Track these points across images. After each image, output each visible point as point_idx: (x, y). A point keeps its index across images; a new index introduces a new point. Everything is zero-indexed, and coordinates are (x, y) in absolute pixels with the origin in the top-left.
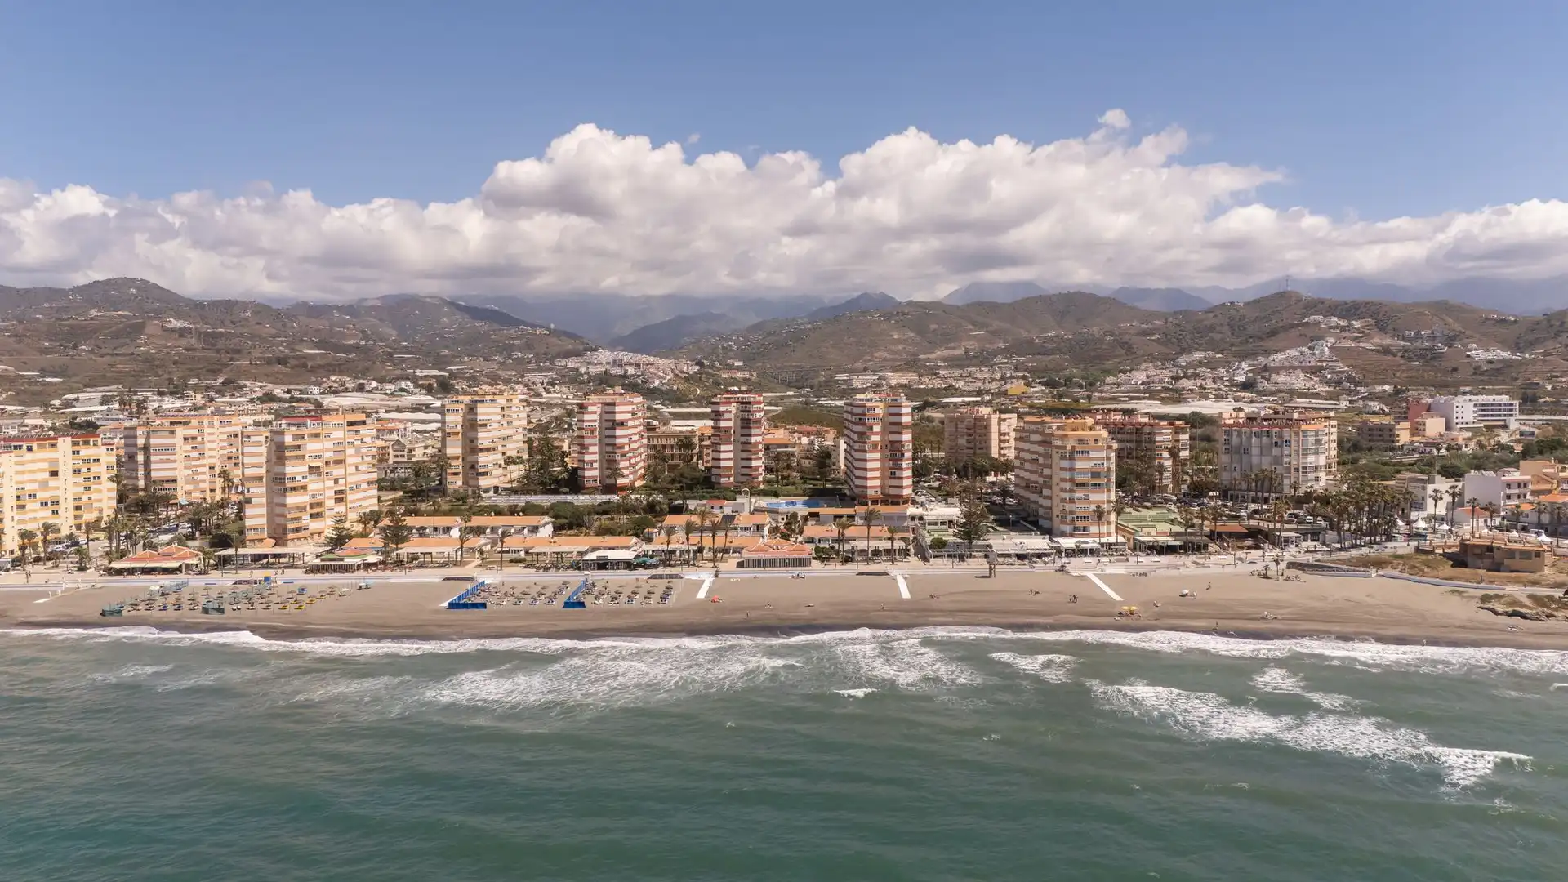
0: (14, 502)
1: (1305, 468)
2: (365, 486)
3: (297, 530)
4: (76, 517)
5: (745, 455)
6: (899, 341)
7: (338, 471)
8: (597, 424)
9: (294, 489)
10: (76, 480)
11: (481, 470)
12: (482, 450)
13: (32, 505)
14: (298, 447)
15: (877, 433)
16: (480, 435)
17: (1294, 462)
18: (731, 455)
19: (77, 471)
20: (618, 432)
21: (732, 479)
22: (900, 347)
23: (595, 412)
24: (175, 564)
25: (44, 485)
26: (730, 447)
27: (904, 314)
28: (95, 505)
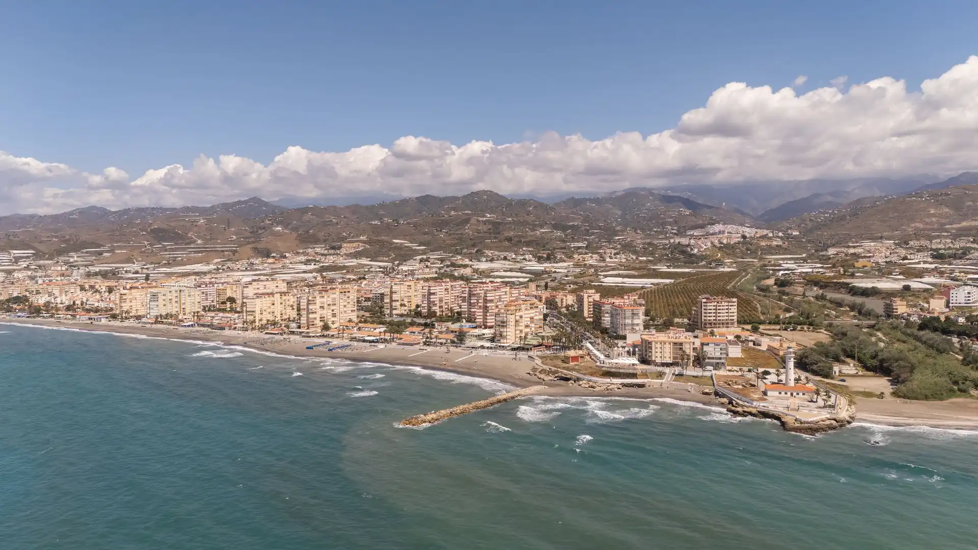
0: (259, 312)
2: (350, 312)
3: (313, 325)
4: (281, 317)
5: (470, 307)
6: (934, 215)
7: (333, 308)
8: (427, 293)
9: (313, 313)
10: (281, 306)
11: (394, 308)
12: (395, 301)
13: (264, 313)
15: (481, 303)
16: (393, 296)
18: (466, 307)
19: (281, 303)
20: (431, 297)
21: (466, 315)
22: (934, 219)
23: (426, 289)
24: (277, 332)
25: (269, 307)
26: (466, 304)
28: (288, 313)
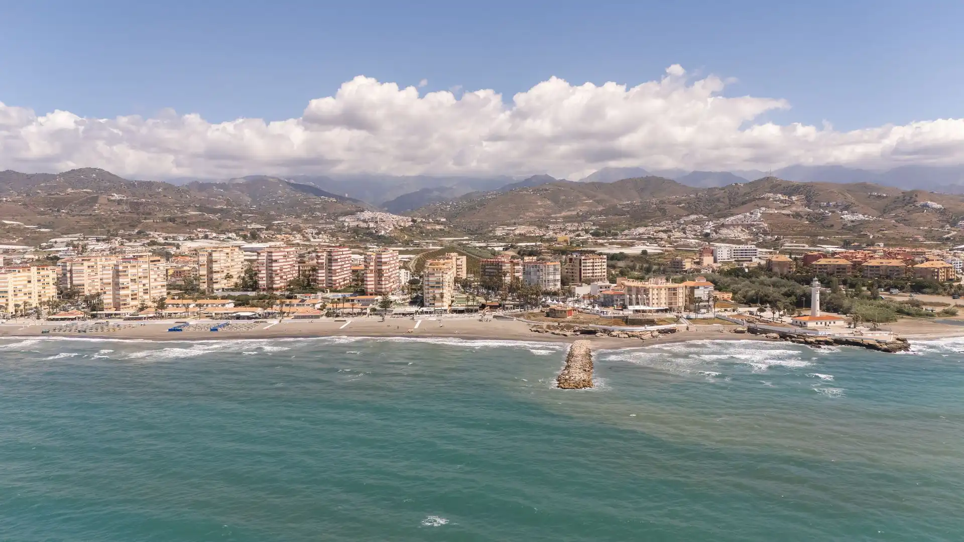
0: (13, 293)
1: (548, 280)
2: (160, 287)
3: (125, 304)
4: (39, 300)
5: (330, 275)
6: (541, 206)
7: (144, 281)
8: (265, 261)
9: (123, 288)
10: (39, 284)
11: (214, 281)
12: (215, 272)
13: (20, 294)
14: (125, 271)
15: (372, 266)
16: (214, 266)
17: (544, 278)
18: (324, 275)
19: (39, 281)
20: (274, 265)
21: (324, 285)
22: (541, 210)
23: (264, 256)
24: (74, 317)
25: (25, 286)
26: (324, 271)
27: (546, 190)
28: (47, 295)
